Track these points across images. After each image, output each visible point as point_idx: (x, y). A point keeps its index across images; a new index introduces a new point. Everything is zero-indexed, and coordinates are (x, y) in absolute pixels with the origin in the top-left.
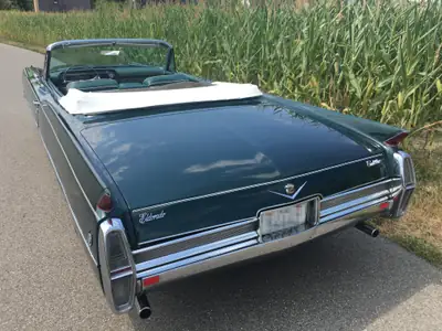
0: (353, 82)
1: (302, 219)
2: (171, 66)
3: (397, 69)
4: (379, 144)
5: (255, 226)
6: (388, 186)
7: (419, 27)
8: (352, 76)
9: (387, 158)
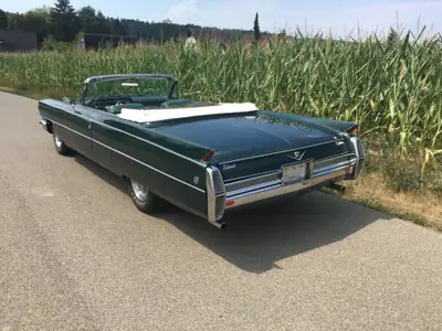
0: (313, 104)
1: (303, 175)
2: (174, 95)
3: (342, 94)
4: (341, 134)
5: (280, 176)
6: (349, 158)
7: (357, 62)
8: (311, 100)
9: (346, 141)
